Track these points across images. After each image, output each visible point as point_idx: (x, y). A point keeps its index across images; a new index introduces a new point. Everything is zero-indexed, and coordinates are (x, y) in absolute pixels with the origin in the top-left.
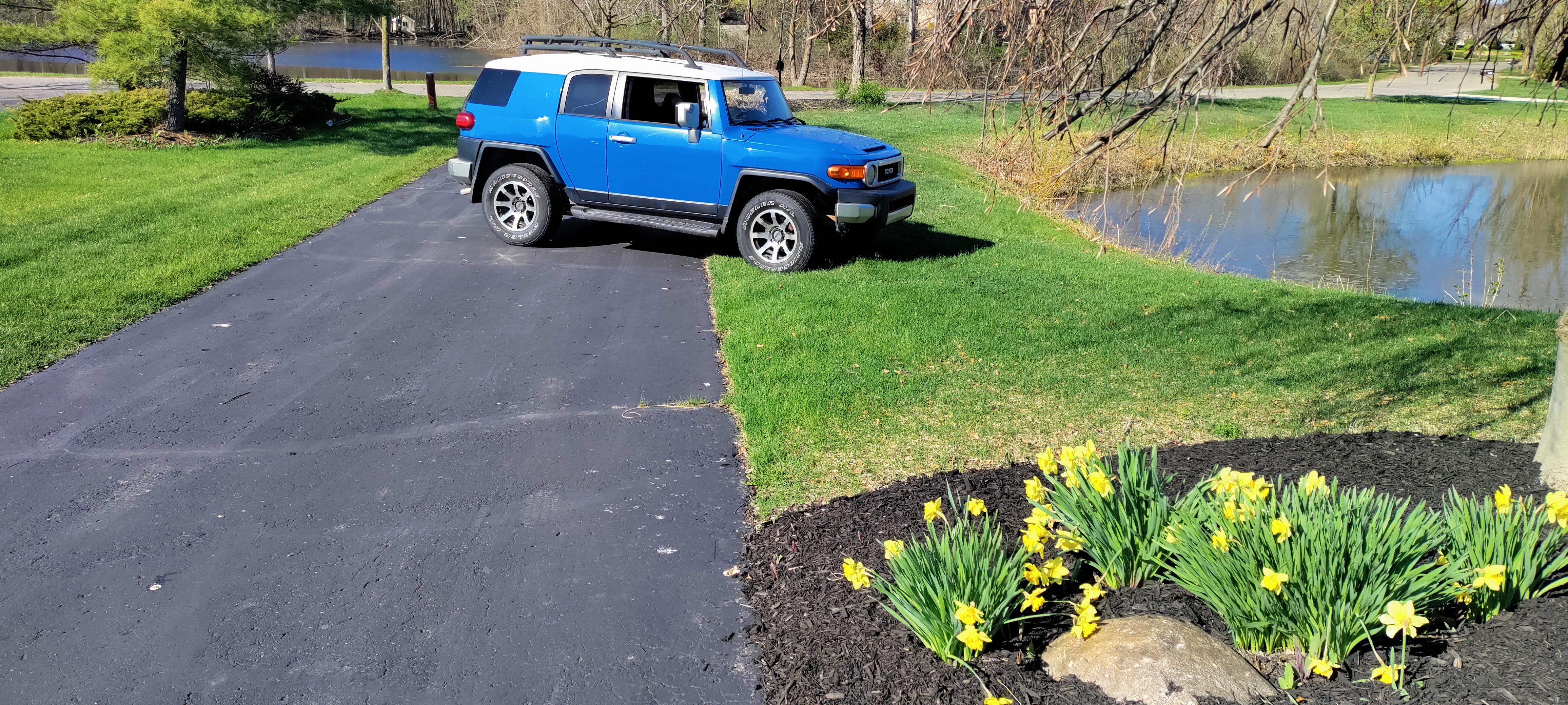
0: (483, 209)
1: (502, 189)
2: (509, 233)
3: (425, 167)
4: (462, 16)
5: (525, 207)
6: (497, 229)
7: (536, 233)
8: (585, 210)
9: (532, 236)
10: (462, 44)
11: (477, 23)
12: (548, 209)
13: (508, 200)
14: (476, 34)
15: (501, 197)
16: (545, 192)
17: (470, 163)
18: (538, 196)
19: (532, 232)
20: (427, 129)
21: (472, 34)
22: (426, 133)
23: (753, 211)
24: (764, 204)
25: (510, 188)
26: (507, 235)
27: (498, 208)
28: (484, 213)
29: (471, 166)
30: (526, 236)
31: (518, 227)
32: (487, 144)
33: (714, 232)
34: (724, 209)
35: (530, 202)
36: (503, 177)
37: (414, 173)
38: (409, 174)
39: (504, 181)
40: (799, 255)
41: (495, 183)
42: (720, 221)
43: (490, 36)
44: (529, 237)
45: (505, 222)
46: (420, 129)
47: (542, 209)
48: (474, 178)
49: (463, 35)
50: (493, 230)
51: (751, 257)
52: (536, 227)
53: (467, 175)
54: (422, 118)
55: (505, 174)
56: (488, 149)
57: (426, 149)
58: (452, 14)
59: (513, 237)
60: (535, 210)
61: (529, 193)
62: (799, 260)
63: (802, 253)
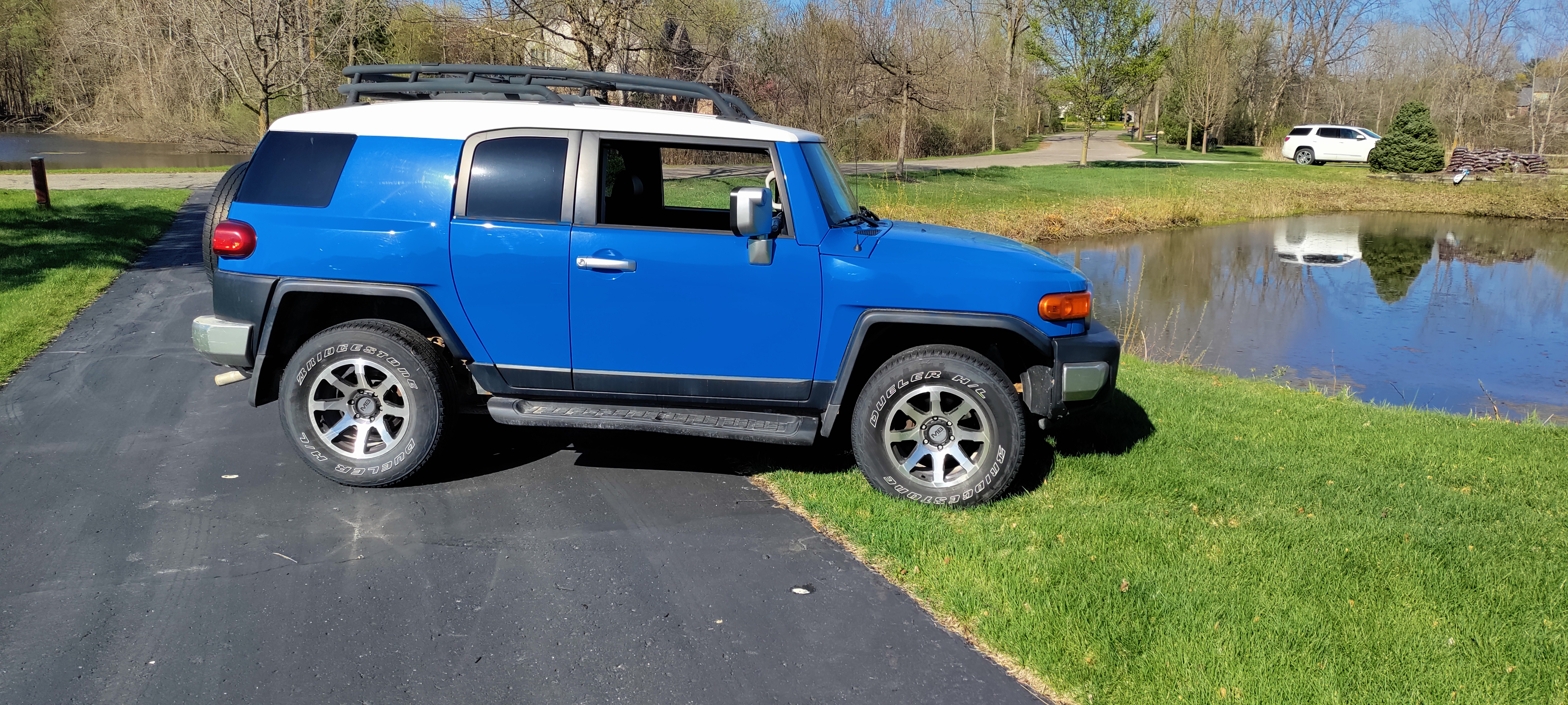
0: (283, 419)
1: (326, 374)
2: (347, 462)
3: (70, 307)
4: (38, 96)
5: (378, 408)
6: (319, 458)
7: (410, 459)
8: (519, 408)
9: (402, 466)
10: (41, 128)
11: (57, 103)
12: (438, 411)
13: (341, 395)
14: (59, 116)
15: (326, 392)
16: (428, 377)
17: (247, 327)
18: (413, 385)
19: (401, 458)
20: (46, 238)
21: (52, 116)
22: (46, 246)
23: (892, 391)
24: (919, 377)
25: (346, 375)
26: (341, 469)
27: (318, 414)
28: (285, 426)
29: (251, 331)
30: (386, 467)
31: (367, 450)
32: (288, 285)
33: (808, 436)
34: (825, 391)
35: (393, 397)
36: (329, 352)
37: (54, 321)
38: (46, 324)
39: (331, 360)
40: (995, 471)
41: (311, 363)
42: (817, 411)
43: (76, 118)
44: (394, 470)
45: (335, 441)
46: (35, 240)
47: (423, 409)
48: (260, 358)
49: (41, 118)
50: (307, 461)
51: (889, 479)
52: (411, 447)
53: (240, 349)
54: (31, 222)
55: (335, 345)
56: (291, 297)
57: (61, 274)
58: (23, 95)
59: (356, 472)
60: (404, 413)
61: (392, 380)
62: (995, 480)
63: (1002, 467)
